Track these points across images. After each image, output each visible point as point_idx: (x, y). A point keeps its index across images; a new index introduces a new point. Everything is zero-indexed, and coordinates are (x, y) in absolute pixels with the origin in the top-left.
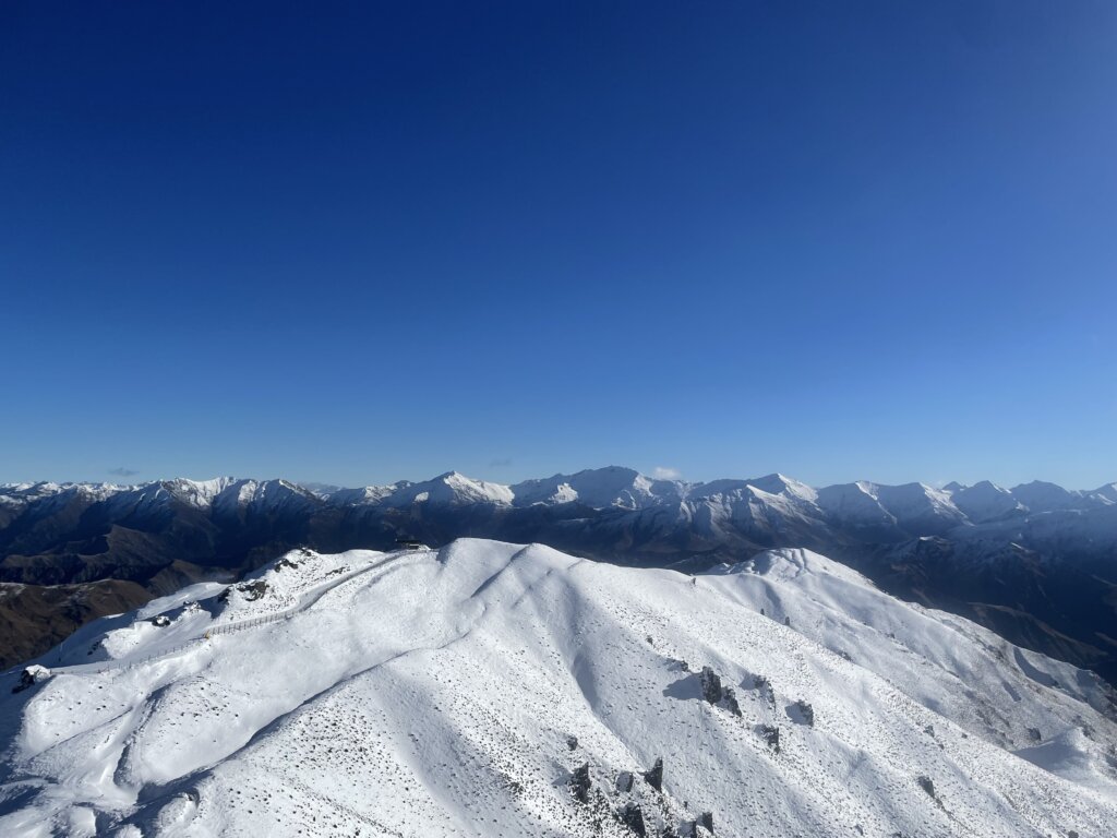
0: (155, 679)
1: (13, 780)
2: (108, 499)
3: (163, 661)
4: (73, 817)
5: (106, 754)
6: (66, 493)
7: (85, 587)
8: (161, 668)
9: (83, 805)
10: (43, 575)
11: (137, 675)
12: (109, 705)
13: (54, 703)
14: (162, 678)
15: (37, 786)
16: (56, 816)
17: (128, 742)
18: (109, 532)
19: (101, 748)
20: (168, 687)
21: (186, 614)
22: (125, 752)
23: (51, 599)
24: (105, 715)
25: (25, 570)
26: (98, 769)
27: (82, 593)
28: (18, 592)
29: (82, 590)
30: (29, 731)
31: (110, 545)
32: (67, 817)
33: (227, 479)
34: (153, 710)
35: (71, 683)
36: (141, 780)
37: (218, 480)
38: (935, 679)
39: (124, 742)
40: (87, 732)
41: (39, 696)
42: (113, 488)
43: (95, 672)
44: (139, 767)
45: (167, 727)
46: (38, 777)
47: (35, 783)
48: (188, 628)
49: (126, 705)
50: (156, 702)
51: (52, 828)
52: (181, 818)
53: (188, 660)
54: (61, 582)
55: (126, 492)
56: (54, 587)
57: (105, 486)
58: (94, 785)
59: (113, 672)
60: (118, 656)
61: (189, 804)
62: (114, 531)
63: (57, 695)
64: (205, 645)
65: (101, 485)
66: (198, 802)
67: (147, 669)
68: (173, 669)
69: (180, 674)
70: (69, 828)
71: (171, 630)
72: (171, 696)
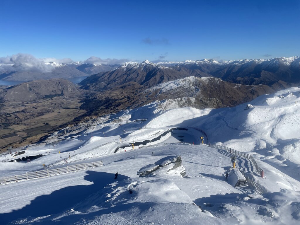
0: (280, 112)
1: (246, 130)
2: (261, 63)
3: (283, 108)
4: (260, 142)
5: (268, 129)
6: (251, 62)
7: (255, 86)
8: (282, 110)
9: (263, 140)
10: (245, 83)
11: (275, 111)
12: (268, 117)
13: (255, 114)
14: (282, 112)
15: (251, 133)
16: (256, 141)
17: (274, 127)
18: (261, 72)
19: (266, 127)
20: (284, 115)
21: (289, 96)
22: (273, 129)
23: (247, 88)
24: (267, 119)
25: (241, 81)
26: (266, 133)
27: (255, 88)
28: (240, 86)
29: (255, 87)
30: (249, 120)
31: (262, 76)
32: (259, 142)
33: (296, 57)
34: (280, 120)
35: (259, 110)
36: (277, 137)
37: (293, 57)
39: (273, 127)
40: (263, 123)
41: (251, 112)
42: (263, 60)
43: (264, 108)
44: (277, 134)
45: (284, 125)
46: (252, 131)
47: (251, 132)
48: (289, 100)
49: (273, 117)
50: (281, 118)
51: (255, 143)
52: (290, 150)
53: (290, 109)
54: (249, 84)
55: (266, 61)
56: (248, 85)
57: (261, 60)
58: (265, 136)
59: (269, 109)
60: (270, 105)
61: (292, 147)
62: (263, 72)
63: (255, 112)
64: (295, 105)
65: (260, 59)
66: (295, 147)
67: (278, 109)
68: (285, 111)
69: (288, 112)
70: (260, 145)
71: (284, 100)
72: (285, 117)
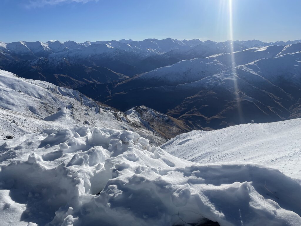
38: (33, 101)
